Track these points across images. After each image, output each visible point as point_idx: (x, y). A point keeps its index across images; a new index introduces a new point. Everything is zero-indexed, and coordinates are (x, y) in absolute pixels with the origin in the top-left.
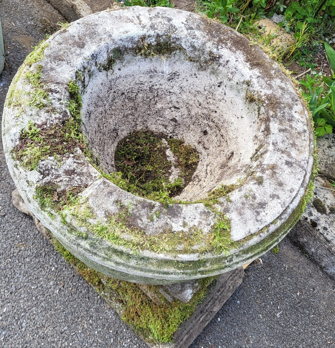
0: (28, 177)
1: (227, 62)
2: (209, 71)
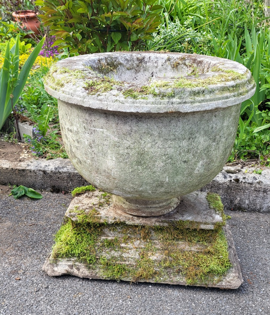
0: (112, 93)
1: (149, 58)
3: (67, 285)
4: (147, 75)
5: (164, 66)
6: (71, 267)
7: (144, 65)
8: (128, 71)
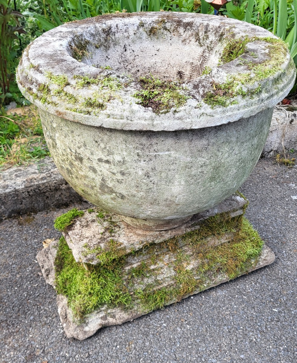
0: (192, 105)
1: (117, 26)
2: (112, 45)
3: (108, 340)
4: (119, 51)
5: (138, 35)
6: (104, 318)
7: (113, 38)
8: (97, 51)
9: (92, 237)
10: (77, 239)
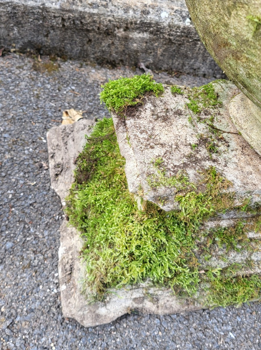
3: (132, 337)
6: (139, 300)
9: (171, 147)
10: (141, 140)
